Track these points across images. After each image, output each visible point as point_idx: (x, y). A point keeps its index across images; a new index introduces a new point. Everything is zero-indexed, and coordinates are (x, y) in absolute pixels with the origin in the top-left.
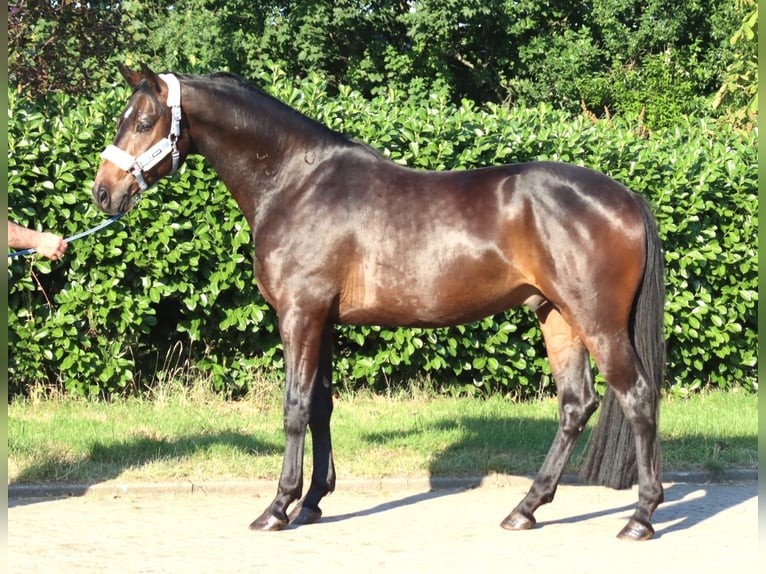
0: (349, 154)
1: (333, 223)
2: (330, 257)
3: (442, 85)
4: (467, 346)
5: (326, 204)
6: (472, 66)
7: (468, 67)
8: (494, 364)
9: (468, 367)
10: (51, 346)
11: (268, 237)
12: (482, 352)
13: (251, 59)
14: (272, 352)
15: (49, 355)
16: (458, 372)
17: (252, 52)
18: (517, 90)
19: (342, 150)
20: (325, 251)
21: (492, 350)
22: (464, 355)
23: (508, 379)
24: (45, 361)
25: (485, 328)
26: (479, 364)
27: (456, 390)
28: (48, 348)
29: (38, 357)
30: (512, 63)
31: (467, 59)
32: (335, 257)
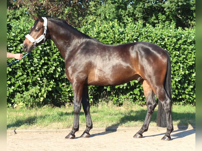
0: (90, 41)
1: (85, 59)
2: (85, 68)
3: (174, 23)
4: (180, 92)
5: (83, 54)
6: (181, 18)
7: (180, 18)
8: (187, 96)
9: (181, 97)
10: (71, 93)
11: (68, 63)
12: (184, 93)
13: (123, 17)
14: (129, 94)
15: (70, 95)
16: (178, 99)
17: (123, 15)
18: (193, 24)
19: (88, 40)
20: (83, 66)
21: (187, 93)
22: (179, 94)
23: (191, 100)
24: (69, 97)
25: (185, 87)
26: (183, 96)
27: (178, 103)
28: (70, 93)
29: (67, 96)
30: (192, 17)
31: (180, 16)
32: (86, 68)
